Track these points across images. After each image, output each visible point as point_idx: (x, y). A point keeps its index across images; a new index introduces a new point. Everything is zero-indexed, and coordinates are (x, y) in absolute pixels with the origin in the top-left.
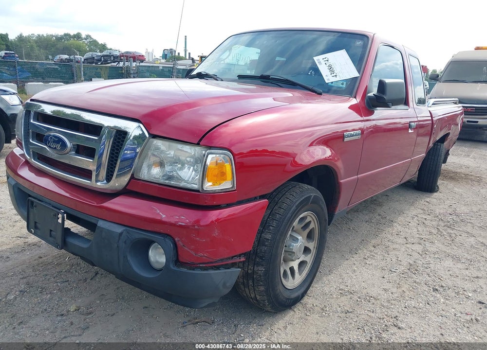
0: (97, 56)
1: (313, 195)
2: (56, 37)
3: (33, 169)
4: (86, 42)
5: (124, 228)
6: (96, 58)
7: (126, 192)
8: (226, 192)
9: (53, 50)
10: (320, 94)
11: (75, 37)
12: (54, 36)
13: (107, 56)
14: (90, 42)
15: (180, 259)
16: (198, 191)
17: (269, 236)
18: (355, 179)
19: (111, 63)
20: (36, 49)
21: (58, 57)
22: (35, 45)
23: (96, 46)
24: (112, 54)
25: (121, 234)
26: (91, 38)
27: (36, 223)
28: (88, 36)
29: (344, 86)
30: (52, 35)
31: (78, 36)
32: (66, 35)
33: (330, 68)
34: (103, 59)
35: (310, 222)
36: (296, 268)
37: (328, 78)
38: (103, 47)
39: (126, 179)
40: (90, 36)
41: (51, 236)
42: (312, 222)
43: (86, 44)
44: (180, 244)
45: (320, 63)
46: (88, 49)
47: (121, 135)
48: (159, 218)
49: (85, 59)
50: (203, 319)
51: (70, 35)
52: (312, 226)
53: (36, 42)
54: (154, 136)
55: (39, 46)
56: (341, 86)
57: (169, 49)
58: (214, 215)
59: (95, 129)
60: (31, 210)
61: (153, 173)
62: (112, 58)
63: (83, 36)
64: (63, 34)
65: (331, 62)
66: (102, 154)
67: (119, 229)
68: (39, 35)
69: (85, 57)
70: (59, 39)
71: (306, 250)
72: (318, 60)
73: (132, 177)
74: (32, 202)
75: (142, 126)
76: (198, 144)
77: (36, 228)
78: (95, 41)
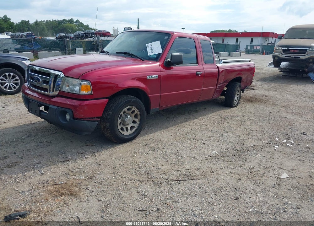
0: (82, 33)
1: (133, 100)
2: (58, 21)
3: (31, 90)
4: (76, 24)
5: (57, 107)
6: (81, 35)
7: (58, 96)
8: (89, 95)
9: (56, 30)
10: (143, 60)
11: (70, 22)
12: (57, 21)
13: (87, 33)
14: (79, 24)
15: (75, 117)
16: (79, 94)
17: (111, 113)
18: (159, 95)
19: (90, 38)
20: (46, 29)
21: (58, 35)
22: (45, 27)
23: (82, 26)
24: (90, 32)
25: (56, 109)
26: (79, 22)
27: (31, 109)
28: (77, 21)
29: (155, 57)
30: (56, 20)
31: (71, 21)
32: (64, 20)
33: (152, 49)
34: (85, 36)
35: (135, 111)
36: (129, 128)
37: (150, 53)
38: (87, 27)
39: (58, 92)
40: (78, 21)
41: (36, 112)
42: (136, 111)
43: (76, 26)
44: (74, 111)
45: (148, 47)
46: (77, 29)
47: (56, 76)
48: (67, 103)
49: (74, 36)
50: (91, 144)
51: (66, 20)
52: (136, 112)
53: (46, 25)
54: (67, 77)
55: (47, 28)
56: (154, 57)
57: (127, 27)
58: (87, 102)
59: (49, 75)
60: (29, 104)
61: (66, 89)
62: (91, 35)
63: (75, 21)
64: (62, 20)
65: (152, 47)
66: (51, 84)
67: (55, 107)
68: (47, 21)
69: (75, 34)
70: (60, 23)
71: (134, 122)
72: (148, 45)
73: (60, 91)
74: (30, 101)
75: (62, 73)
76: (78, 79)
77: (31, 111)
78: (82, 24)
